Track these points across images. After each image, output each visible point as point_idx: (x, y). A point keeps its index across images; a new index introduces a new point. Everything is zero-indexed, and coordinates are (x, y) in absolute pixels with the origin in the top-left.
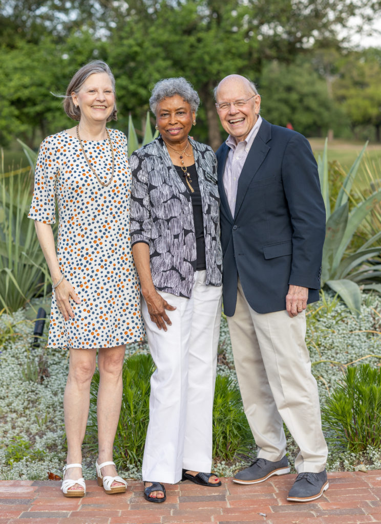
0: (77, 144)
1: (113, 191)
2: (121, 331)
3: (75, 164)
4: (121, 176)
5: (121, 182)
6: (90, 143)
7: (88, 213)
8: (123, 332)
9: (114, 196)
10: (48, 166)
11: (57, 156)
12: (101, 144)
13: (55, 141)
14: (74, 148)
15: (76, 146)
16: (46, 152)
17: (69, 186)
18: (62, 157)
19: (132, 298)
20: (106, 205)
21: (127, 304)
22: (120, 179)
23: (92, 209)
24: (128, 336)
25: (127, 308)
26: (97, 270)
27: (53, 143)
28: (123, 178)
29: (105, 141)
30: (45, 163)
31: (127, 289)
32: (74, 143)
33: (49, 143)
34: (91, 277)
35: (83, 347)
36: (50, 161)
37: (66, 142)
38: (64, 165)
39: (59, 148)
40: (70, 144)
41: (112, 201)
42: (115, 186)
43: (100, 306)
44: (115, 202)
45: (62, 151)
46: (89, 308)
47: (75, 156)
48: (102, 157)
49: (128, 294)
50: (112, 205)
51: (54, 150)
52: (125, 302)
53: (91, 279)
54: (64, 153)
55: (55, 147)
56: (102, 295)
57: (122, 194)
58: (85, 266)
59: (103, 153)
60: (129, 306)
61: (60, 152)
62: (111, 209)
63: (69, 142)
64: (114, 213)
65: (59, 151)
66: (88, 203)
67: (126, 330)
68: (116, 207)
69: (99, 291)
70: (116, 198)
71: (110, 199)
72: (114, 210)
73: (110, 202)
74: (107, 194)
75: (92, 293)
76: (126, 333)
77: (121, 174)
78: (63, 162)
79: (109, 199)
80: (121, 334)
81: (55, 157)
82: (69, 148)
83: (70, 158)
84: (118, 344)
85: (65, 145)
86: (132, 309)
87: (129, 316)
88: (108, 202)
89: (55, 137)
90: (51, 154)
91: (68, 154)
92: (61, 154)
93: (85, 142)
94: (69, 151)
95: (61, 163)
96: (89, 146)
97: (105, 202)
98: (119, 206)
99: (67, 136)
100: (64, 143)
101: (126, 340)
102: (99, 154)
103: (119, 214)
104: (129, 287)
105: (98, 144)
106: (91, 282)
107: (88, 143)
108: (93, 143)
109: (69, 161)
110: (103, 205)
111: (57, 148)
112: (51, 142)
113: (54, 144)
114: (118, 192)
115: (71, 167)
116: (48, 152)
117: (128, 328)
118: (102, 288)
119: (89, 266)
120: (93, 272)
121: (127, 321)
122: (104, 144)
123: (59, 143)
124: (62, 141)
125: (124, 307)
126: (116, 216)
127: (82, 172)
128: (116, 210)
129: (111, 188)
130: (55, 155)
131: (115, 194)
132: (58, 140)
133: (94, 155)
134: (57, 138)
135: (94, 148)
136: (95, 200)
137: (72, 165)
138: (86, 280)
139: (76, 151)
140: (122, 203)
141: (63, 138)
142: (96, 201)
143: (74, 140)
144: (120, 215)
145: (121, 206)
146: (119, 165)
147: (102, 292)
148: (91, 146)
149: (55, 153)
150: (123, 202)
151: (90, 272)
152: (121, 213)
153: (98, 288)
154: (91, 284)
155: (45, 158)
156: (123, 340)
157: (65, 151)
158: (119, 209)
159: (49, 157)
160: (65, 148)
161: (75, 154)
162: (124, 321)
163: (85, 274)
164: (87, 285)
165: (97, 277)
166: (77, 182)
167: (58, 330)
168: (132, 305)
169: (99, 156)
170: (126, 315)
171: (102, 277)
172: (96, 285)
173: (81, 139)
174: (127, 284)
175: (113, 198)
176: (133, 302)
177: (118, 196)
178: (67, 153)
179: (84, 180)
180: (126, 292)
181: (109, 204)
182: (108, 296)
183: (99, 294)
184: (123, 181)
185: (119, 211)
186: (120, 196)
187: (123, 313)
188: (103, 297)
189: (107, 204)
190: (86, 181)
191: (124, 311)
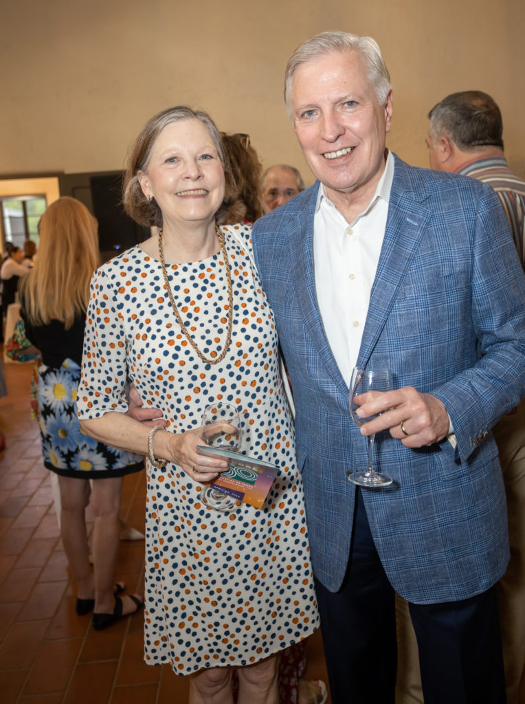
0: (159, 273)
1: (238, 363)
2: (285, 619)
3: (154, 319)
4: (250, 331)
5: (251, 343)
6: (185, 269)
7: (193, 418)
8: (290, 620)
9: (240, 373)
10: (102, 322)
11: (118, 302)
12: (208, 266)
13: (116, 270)
14: (152, 284)
15: (157, 278)
16: (98, 293)
17: (144, 367)
18: (128, 304)
19: (295, 554)
20: (225, 395)
21: (289, 567)
22: (248, 338)
23: (199, 410)
24: (300, 626)
25: (291, 575)
26: (224, 526)
27: (110, 274)
28: (254, 333)
29: (215, 258)
30: (97, 316)
31: (286, 540)
32: (152, 271)
33: (103, 274)
34: (213, 540)
35: (208, 664)
36: (106, 311)
37: (138, 271)
38: (133, 322)
39: (123, 284)
40: (144, 275)
41: (239, 384)
42: (240, 353)
43: (236, 590)
44: (244, 384)
45: (128, 290)
46: (214, 598)
47: (154, 301)
48: (210, 295)
49: (288, 549)
50: (238, 392)
51: (112, 290)
52: (284, 565)
53: (213, 545)
54: (132, 295)
55: (114, 282)
56: (237, 569)
57: (256, 365)
58: (199, 521)
59: (213, 285)
60: (294, 571)
61: (125, 294)
62: (238, 401)
63: (144, 270)
64: (245, 407)
65: (122, 290)
66: (188, 398)
67: (294, 616)
68: (247, 394)
69: (232, 564)
70: (245, 377)
71: (233, 380)
72: (245, 401)
73: (234, 386)
74: (226, 372)
75: (218, 570)
76: (295, 621)
77: (248, 327)
78: (130, 315)
79: (230, 381)
80: (287, 624)
81: (115, 304)
82: (142, 284)
83: (144, 307)
84: (283, 644)
85: (134, 279)
86: (299, 575)
87: (296, 588)
88: (229, 388)
89: (116, 263)
90: (105, 297)
91: (140, 298)
92: (127, 297)
93: (174, 267)
94: (143, 291)
95: (126, 316)
96: (183, 275)
97: (224, 389)
98: (252, 390)
99: (141, 257)
100: (133, 273)
101: (297, 634)
102: (204, 289)
103: (255, 406)
104: (288, 535)
105: (202, 267)
106: (214, 549)
107: (180, 270)
108: (190, 269)
109: (142, 313)
110: (220, 397)
111: (118, 284)
112: (106, 272)
113: (113, 277)
114: (249, 363)
115: (146, 326)
116: (101, 293)
117: (297, 611)
118: (237, 556)
119: (205, 521)
120: (215, 530)
121: (293, 598)
122: (213, 265)
123: (123, 275)
124: (130, 269)
125: (285, 575)
126: (250, 411)
127: (168, 338)
128: (249, 399)
129: (232, 358)
130: (115, 299)
131: (242, 369)
132: (122, 267)
133: (193, 294)
134: (121, 263)
135: (192, 278)
136: (202, 389)
137: (148, 321)
138: (204, 547)
139: (157, 289)
140: (258, 384)
141: (132, 263)
142: (206, 392)
143: (154, 266)
144: (258, 407)
145: (258, 389)
146: (244, 305)
147: (238, 564)
148: (187, 275)
149: (114, 295)
150: (261, 380)
151: (209, 531)
152: (259, 402)
153: (229, 559)
154: (215, 554)
155: (96, 307)
156: (292, 636)
157: (134, 290)
158: (254, 396)
159: (103, 305)
160: (134, 284)
161: (154, 296)
162: (288, 601)
163: (199, 535)
164: (206, 556)
165: (225, 538)
166: (158, 361)
167: (154, 633)
168: (299, 568)
169: (204, 294)
170: (289, 587)
171: (234, 536)
172: (225, 554)
173: (167, 263)
174: (285, 532)
175: (239, 378)
176: (300, 561)
177: (248, 372)
178: (138, 295)
179: (170, 356)
180: (283, 546)
181: (233, 392)
182: (251, 568)
183: (232, 570)
184: (256, 340)
185: (254, 401)
186: (253, 370)
187: (283, 586)
188: (240, 573)
189: (229, 391)
190: (175, 357)
191: (286, 581)
